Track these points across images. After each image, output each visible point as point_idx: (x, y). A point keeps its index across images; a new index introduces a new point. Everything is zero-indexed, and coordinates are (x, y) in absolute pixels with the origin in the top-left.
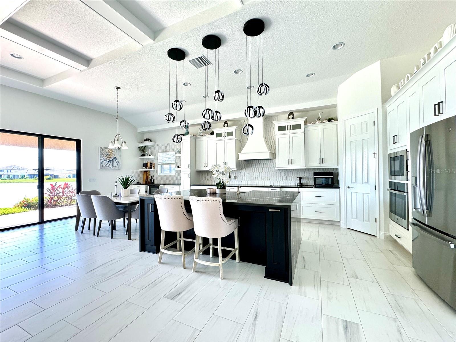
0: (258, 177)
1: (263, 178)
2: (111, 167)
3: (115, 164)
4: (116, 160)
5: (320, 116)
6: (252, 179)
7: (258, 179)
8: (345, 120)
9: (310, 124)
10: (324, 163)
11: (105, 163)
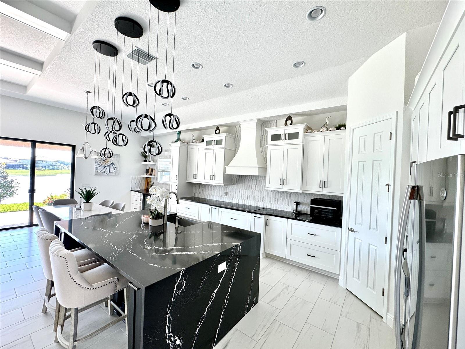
0: (250, 196)
1: (255, 198)
2: (107, 172)
3: (112, 170)
4: (113, 165)
5: (327, 121)
6: (243, 198)
7: (250, 199)
8: (353, 129)
9: (312, 132)
10: (327, 187)
11: (100, 169)
